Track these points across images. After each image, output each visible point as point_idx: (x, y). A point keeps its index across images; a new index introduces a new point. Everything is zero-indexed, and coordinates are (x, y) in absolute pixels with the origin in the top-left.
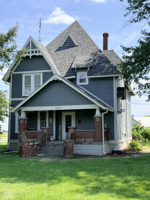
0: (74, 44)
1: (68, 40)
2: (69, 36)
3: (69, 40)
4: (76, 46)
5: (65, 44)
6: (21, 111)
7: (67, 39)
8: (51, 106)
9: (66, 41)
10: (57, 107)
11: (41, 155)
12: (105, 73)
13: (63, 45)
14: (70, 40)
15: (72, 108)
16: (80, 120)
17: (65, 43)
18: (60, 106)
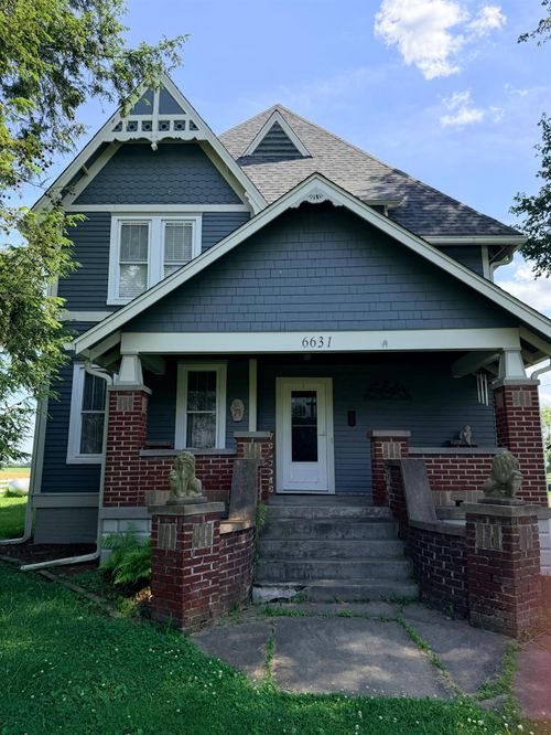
0: (297, 151)
1: (272, 135)
2: (276, 125)
3: (278, 136)
4: (302, 157)
5: (264, 148)
6: (123, 350)
7: (270, 133)
8: (280, 331)
9: (265, 139)
10: (309, 336)
11: (276, 593)
12: (457, 229)
13: (256, 151)
14: (281, 136)
15: (385, 343)
16: (354, 413)
17: (261, 145)
18: (326, 335)
